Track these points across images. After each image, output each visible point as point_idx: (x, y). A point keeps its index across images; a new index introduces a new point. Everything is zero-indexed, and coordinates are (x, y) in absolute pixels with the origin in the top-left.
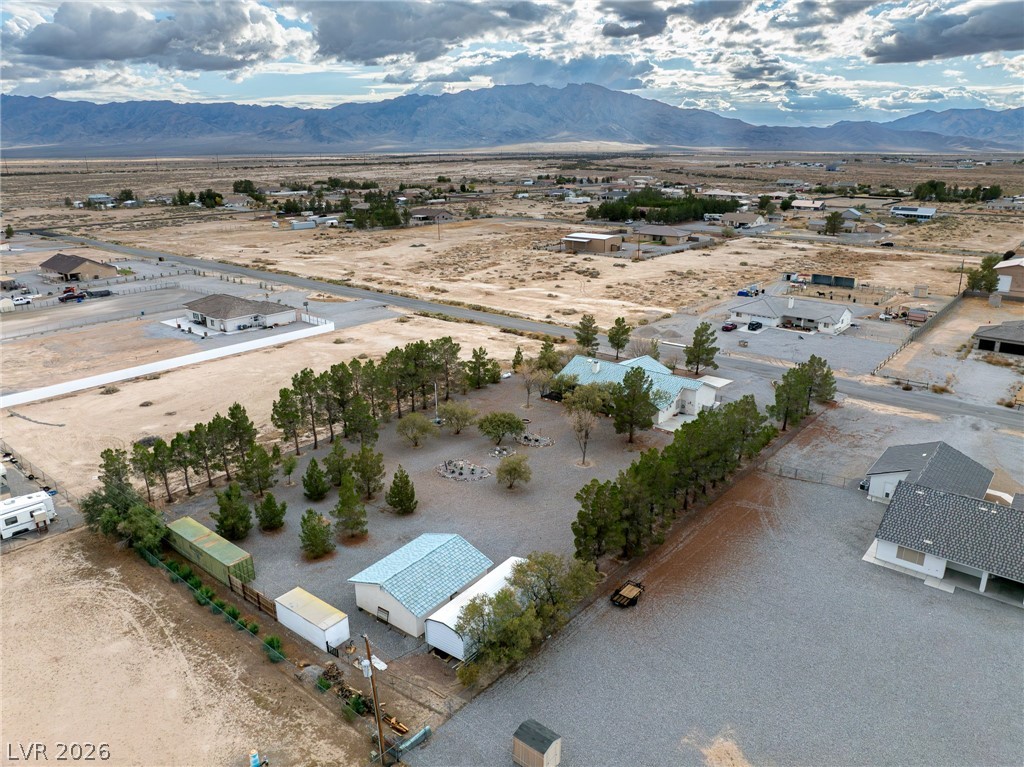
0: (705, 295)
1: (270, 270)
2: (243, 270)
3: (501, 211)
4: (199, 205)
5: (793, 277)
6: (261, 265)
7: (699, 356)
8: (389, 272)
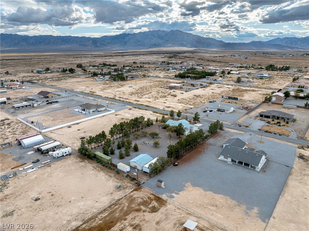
0: (201, 102)
1: (95, 95)
2: (87, 94)
3: (152, 75)
4: (69, 72)
5: (224, 97)
6: (92, 93)
7: (196, 119)
8: (124, 95)
